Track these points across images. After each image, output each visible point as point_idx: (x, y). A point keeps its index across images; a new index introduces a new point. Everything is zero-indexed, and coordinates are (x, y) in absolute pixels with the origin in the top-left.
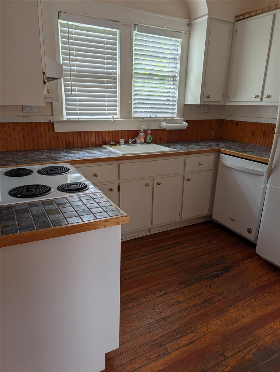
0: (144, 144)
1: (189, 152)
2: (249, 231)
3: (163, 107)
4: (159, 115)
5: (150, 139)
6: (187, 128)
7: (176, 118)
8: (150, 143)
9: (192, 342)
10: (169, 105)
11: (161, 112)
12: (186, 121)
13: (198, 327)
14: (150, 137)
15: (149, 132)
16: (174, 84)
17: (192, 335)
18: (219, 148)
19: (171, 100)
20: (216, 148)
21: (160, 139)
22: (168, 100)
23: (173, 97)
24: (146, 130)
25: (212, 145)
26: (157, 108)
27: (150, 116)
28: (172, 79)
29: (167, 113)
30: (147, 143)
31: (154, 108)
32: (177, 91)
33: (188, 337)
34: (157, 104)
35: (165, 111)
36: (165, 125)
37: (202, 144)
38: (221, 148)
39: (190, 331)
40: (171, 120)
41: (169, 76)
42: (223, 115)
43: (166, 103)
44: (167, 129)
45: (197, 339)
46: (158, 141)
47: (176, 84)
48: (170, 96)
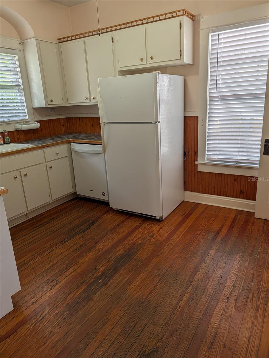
0: (3, 144)
1: (45, 145)
2: (104, 194)
3: (14, 111)
4: (12, 119)
5: (9, 140)
6: (39, 127)
7: (28, 120)
8: (10, 143)
9: (75, 270)
10: (19, 109)
11: (13, 116)
12: (38, 122)
13: (78, 261)
14: (8, 138)
15: (6, 134)
16: (19, 92)
17: (74, 267)
18: (69, 139)
19: (20, 105)
20: (67, 139)
21: (18, 139)
22: (17, 106)
23: (21, 103)
24: (3, 133)
25: (63, 138)
26: (9, 113)
27: (4, 120)
28: (17, 88)
29: (19, 116)
30: (7, 143)
31: (6, 113)
32: (23, 98)
33: (71, 269)
34: (8, 110)
35: (17, 115)
36: (20, 127)
37: (56, 138)
38: (71, 139)
39: (72, 265)
40: (24, 122)
41: (13, 85)
42: (68, 114)
43: (16, 108)
44: (22, 130)
45: (78, 268)
46: (17, 140)
47: (21, 92)
48: (18, 102)
